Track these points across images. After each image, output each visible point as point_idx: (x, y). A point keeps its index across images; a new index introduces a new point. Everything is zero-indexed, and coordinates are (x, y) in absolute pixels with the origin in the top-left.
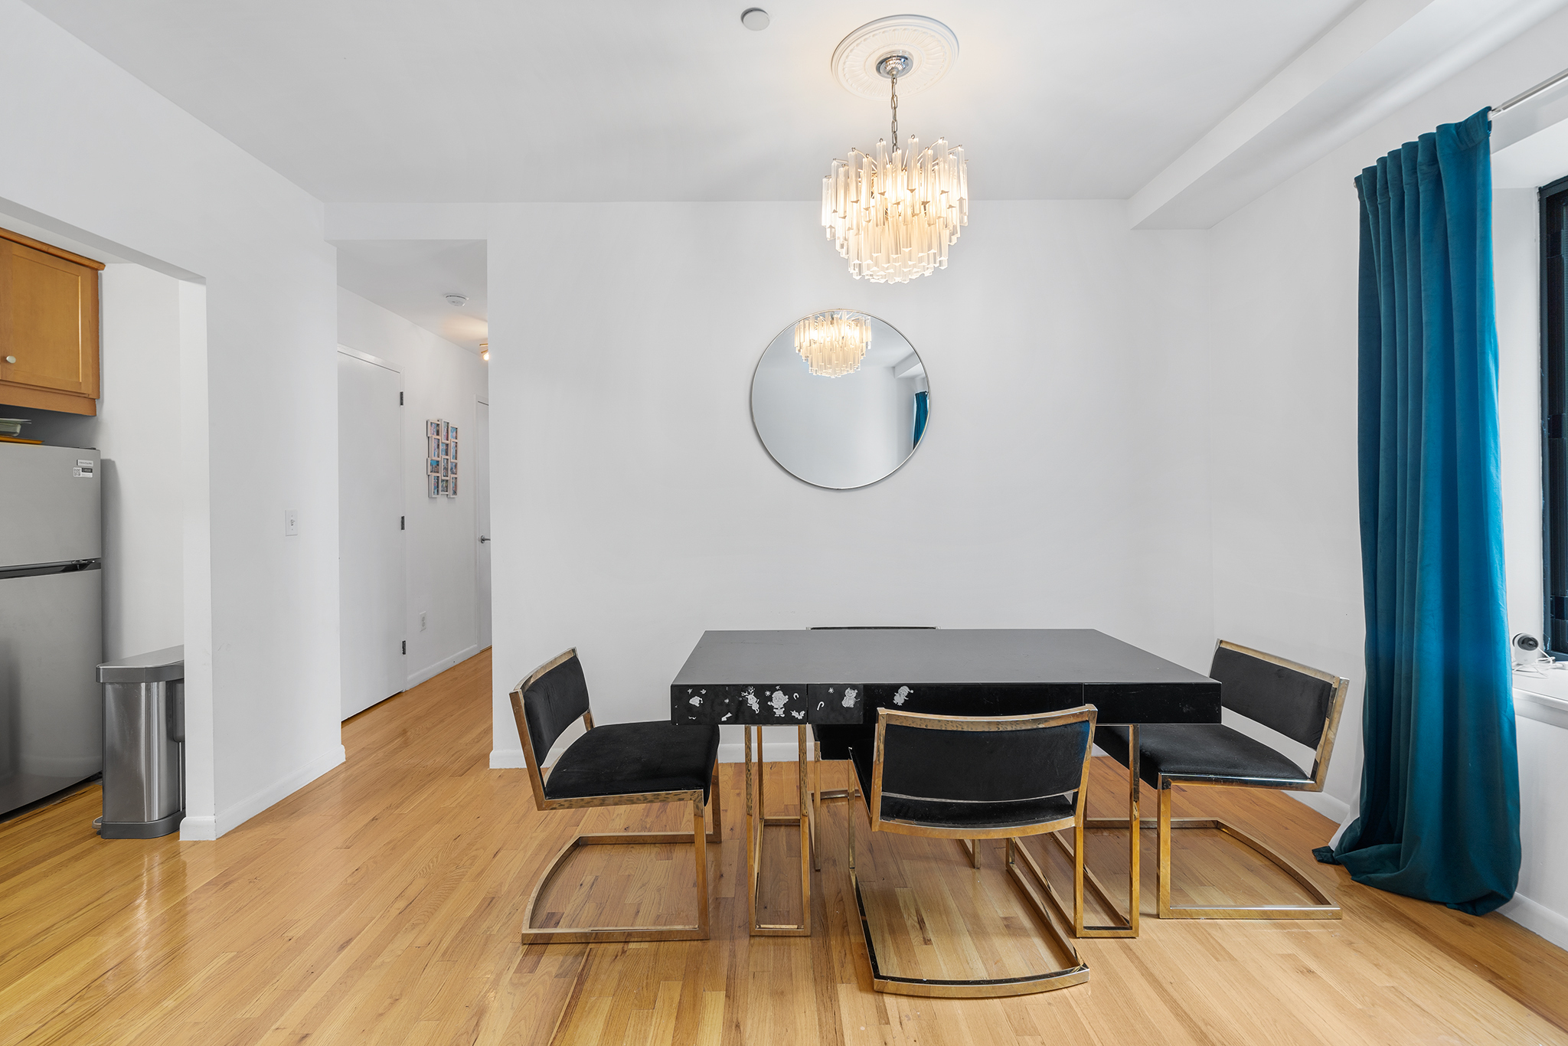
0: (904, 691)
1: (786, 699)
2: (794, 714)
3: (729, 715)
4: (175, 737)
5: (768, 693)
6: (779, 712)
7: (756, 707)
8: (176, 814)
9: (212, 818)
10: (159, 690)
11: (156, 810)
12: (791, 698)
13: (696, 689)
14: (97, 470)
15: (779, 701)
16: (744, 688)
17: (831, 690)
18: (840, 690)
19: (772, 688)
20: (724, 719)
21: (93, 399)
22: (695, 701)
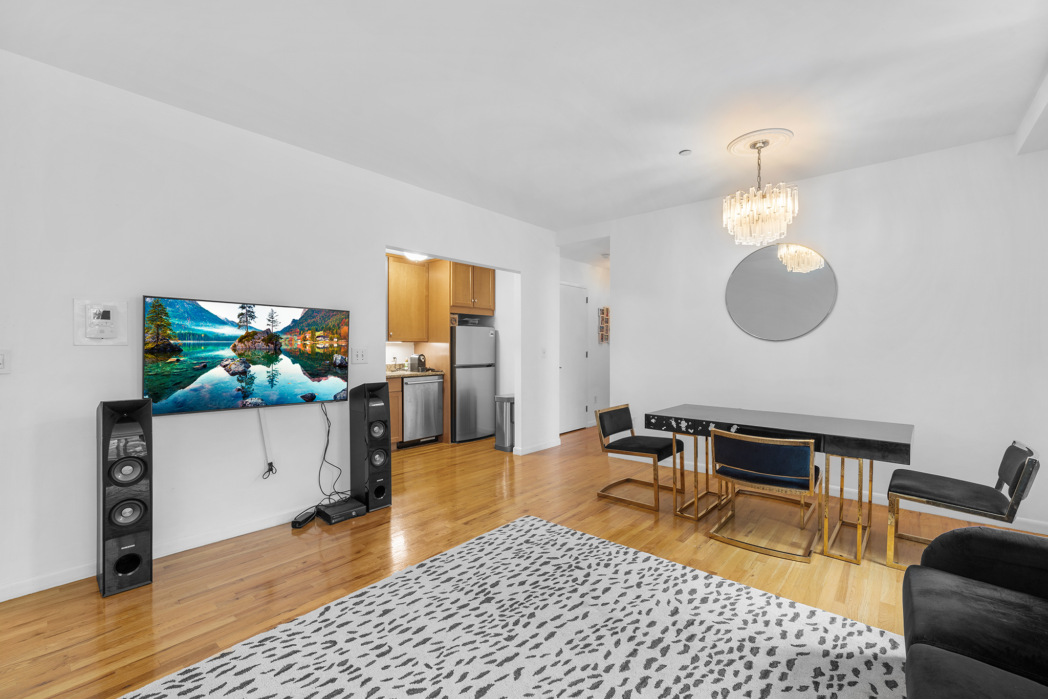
0: (735, 427)
1: (686, 424)
2: (689, 430)
3: (665, 427)
4: (512, 422)
5: (679, 421)
6: (684, 429)
7: (675, 426)
8: (512, 446)
9: (521, 449)
10: (509, 404)
11: (508, 444)
12: (688, 424)
13: (654, 416)
14: (494, 334)
15: (684, 425)
16: (671, 418)
17: (704, 423)
18: (708, 423)
19: (681, 419)
20: (663, 429)
21: (493, 311)
22: (653, 421)
